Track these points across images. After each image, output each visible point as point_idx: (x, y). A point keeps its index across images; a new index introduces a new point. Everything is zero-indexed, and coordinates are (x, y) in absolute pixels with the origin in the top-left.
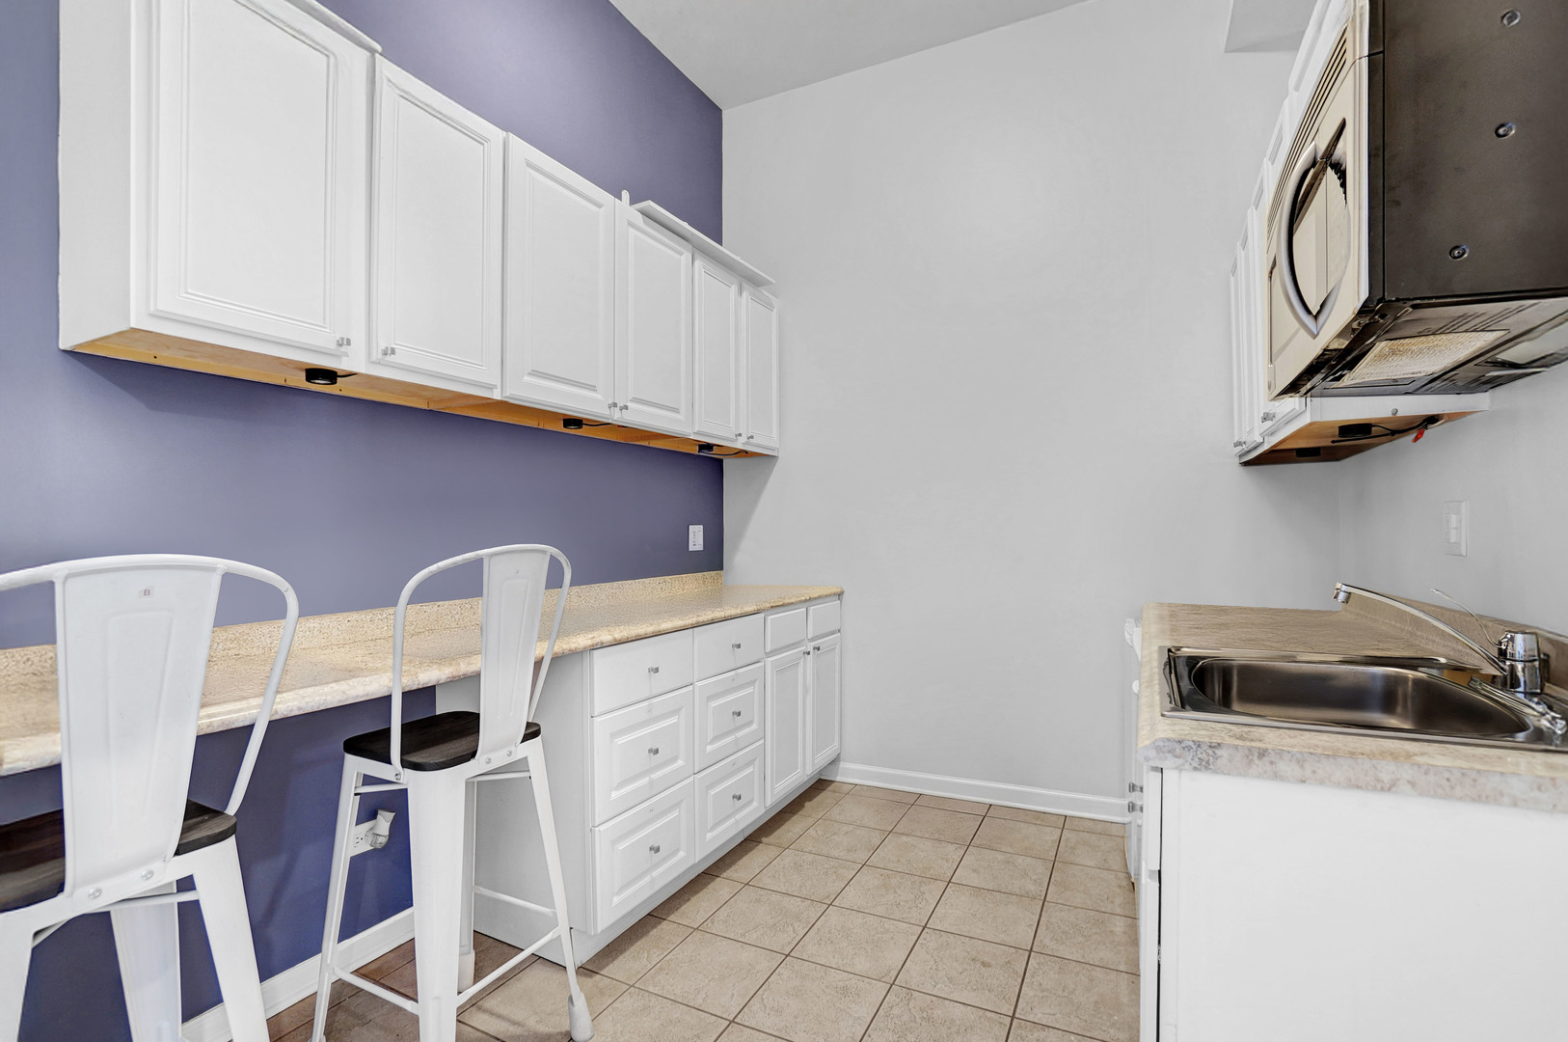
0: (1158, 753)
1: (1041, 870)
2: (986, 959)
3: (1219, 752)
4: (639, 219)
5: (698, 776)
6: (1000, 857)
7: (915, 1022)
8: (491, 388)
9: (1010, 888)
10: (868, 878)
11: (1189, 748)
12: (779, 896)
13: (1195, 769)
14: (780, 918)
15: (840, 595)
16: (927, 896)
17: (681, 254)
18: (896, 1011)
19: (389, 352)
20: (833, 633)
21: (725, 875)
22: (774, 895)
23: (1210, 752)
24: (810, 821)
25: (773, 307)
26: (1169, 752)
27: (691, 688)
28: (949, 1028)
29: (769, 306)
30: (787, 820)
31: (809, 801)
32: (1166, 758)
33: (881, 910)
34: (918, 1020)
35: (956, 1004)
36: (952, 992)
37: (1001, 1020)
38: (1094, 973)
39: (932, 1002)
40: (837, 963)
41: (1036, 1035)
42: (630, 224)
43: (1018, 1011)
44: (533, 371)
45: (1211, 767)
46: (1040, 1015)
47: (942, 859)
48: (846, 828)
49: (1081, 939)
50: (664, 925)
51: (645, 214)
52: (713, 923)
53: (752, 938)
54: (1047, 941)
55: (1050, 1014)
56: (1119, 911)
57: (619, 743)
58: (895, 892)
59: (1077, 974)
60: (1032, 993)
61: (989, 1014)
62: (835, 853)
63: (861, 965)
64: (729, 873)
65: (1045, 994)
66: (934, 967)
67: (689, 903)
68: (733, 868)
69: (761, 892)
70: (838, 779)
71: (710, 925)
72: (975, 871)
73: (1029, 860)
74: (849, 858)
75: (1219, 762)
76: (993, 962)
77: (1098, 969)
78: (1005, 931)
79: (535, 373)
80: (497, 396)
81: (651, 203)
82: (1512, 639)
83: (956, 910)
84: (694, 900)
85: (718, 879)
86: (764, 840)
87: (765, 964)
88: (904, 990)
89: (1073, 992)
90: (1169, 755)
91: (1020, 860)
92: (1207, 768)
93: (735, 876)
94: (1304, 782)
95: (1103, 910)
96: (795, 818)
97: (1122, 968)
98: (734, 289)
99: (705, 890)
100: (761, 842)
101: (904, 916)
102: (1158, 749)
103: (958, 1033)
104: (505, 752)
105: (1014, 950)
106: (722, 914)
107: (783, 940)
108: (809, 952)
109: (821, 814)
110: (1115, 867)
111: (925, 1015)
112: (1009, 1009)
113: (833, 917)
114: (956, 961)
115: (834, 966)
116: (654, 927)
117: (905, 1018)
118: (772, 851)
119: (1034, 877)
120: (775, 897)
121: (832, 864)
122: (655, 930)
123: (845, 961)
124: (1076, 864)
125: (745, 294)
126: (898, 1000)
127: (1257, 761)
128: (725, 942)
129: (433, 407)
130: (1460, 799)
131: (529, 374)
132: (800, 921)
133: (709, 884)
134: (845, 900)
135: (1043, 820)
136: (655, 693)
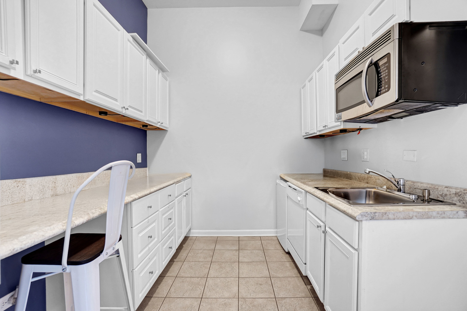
0: (362, 216)
1: (261, 253)
2: (260, 283)
3: (376, 214)
4: (131, 39)
5: (161, 243)
6: (249, 252)
7: (250, 308)
8: (79, 95)
9: (256, 260)
10: (214, 266)
11: (369, 214)
12: (189, 278)
13: (370, 219)
14: (193, 286)
15: (190, 177)
16: (234, 268)
17: (143, 55)
18: (244, 306)
19: (38, 71)
20: (189, 189)
21: (167, 275)
22: (187, 278)
23: (374, 214)
24: (187, 251)
25: (168, 80)
26: (364, 216)
27: (158, 212)
28: (261, 307)
29: (167, 80)
30: (180, 252)
31: (184, 244)
32: (364, 218)
33: (223, 275)
34: (251, 307)
35: (259, 299)
36: (256, 295)
37: (273, 300)
38: (288, 279)
39: (252, 300)
40: (219, 296)
41: (283, 301)
42: (128, 40)
43: (276, 296)
44: (96, 90)
45: (374, 218)
46: (282, 295)
47: (234, 255)
48: (200, 251)
49: (281, 271)
50: (153, 299)
51: (133, 38)
52: (171, 294)
53: (186, 295)
54: (273, 273)
55: (284, 294)
56: (286, 260)
57: (140, 236)
58: (225, 269)
59: (285, 281)
60: (277, 290)
61: (269, 299)
62: (200, 260)
63: (226, 295)
64: (168, 274)
65: (280, 289)
66: (248, 289)
67: (158, 289)
68: (169, 272)
69: (183, 278)
70: (191, 235)
71: (170, 295)
72: (244, 257)
73: (257, 251)
74: (206, 261)
75: (376, 217)
76: (262, 283)
77: (289, 278)
78: (261, 273)
79: (97, 91)
80: (81, 98)
81: (136, 34)
82: (400, 181)
83: (245, 270)
84: (160, 287)
85: (165, 277)
86: (175, 260)
87: (196, 304)
88: (243, 299)
89: (286, 286)
90: (364, 217)
91: (254, 251)
92: (373, 219)
93: (171, 275)
94: (394, 219)
95: (282, 261)
96: (182, 251)
97: (294, 276)
98: (157, 71)
99: (162, 282)
100: (174, 261)
101: (231, 275)
102: (362, 215)
103: (264, 307)
104: (112, 248)
105: (266, 278)
106: (172, 289)
107: (198, 293)
108: (208, 295)
109: (190, 248)
110: (279, 249)
111: (252, 305)
112: (273, 296)
113: (210, 282)
114: (253, 285)
115: (218, 297)
116: (149, 301)
117: (247, 307)
118: (180, 264)
119: (261, 256)
120: (188, 279)
121: (201, 264)
122: (150, 302)
123: (221, 295)
124: (269, 250)
125: (160, 74)
126: (243, 303)
127: (384, 215)
128: (178, 299)
129: (43, 101)
130: (425, 218)
131: (95, 91)
132: (200, 285)
133: (163, 280)
134: (211, 275)
135: (255, 239)
136: (150, 215)
